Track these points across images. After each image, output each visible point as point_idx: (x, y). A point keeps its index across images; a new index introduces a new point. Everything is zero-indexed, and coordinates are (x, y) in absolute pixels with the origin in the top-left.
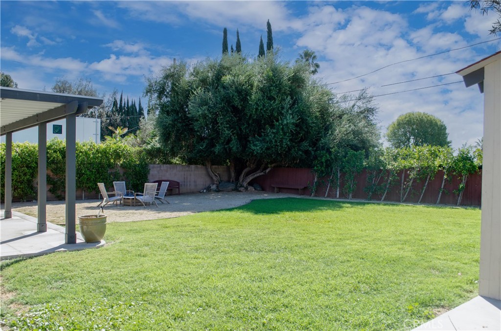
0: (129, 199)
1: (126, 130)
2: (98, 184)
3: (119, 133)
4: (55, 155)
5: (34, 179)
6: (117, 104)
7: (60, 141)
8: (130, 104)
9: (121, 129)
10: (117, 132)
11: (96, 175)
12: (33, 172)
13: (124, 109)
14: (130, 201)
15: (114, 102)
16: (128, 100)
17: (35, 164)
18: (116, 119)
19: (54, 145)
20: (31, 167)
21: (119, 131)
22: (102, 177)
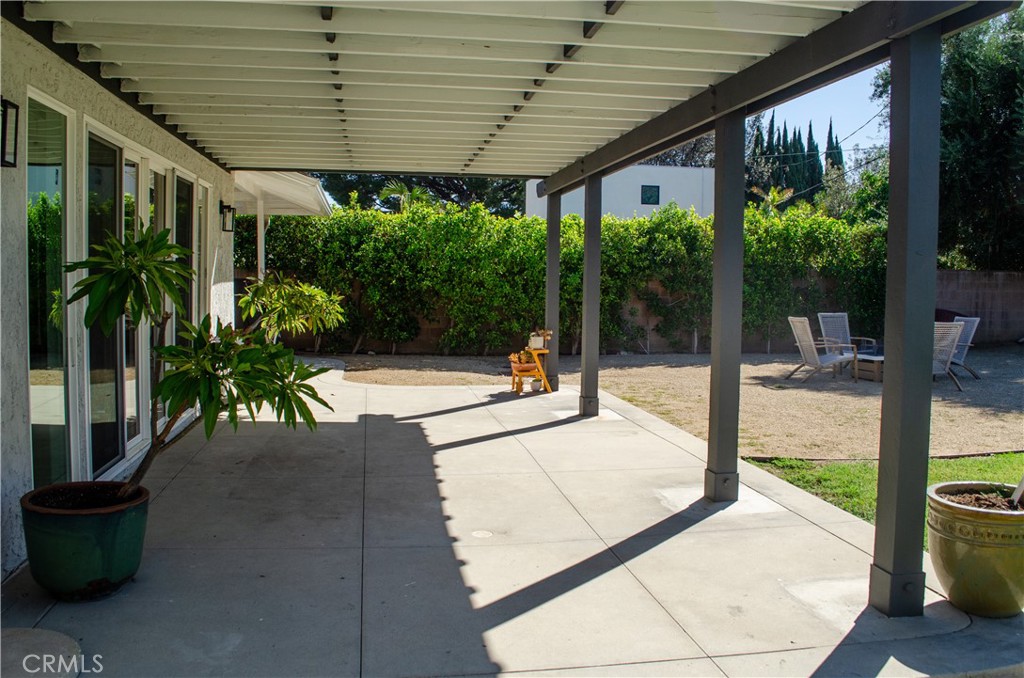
0: (872, 362)
1: (789, 194)
2: (790, 318)
3: (773, 201)
4: (669, 246)
5: (624, 303)
6: (763, 140)
7: (680, 211)
8: (790, 137)
9: (779, 193)
10: (769, 198)
11: (763, 294)
12: (622, 287)
13: (778, 149)
14: (874, 367)
15: (757, 137)
16: (785, 131)
17: (627, 267)
18: (761, 173)
19: (668, 220)
20: (618, 273)
21: (773, 196)
22: (777, 299)
